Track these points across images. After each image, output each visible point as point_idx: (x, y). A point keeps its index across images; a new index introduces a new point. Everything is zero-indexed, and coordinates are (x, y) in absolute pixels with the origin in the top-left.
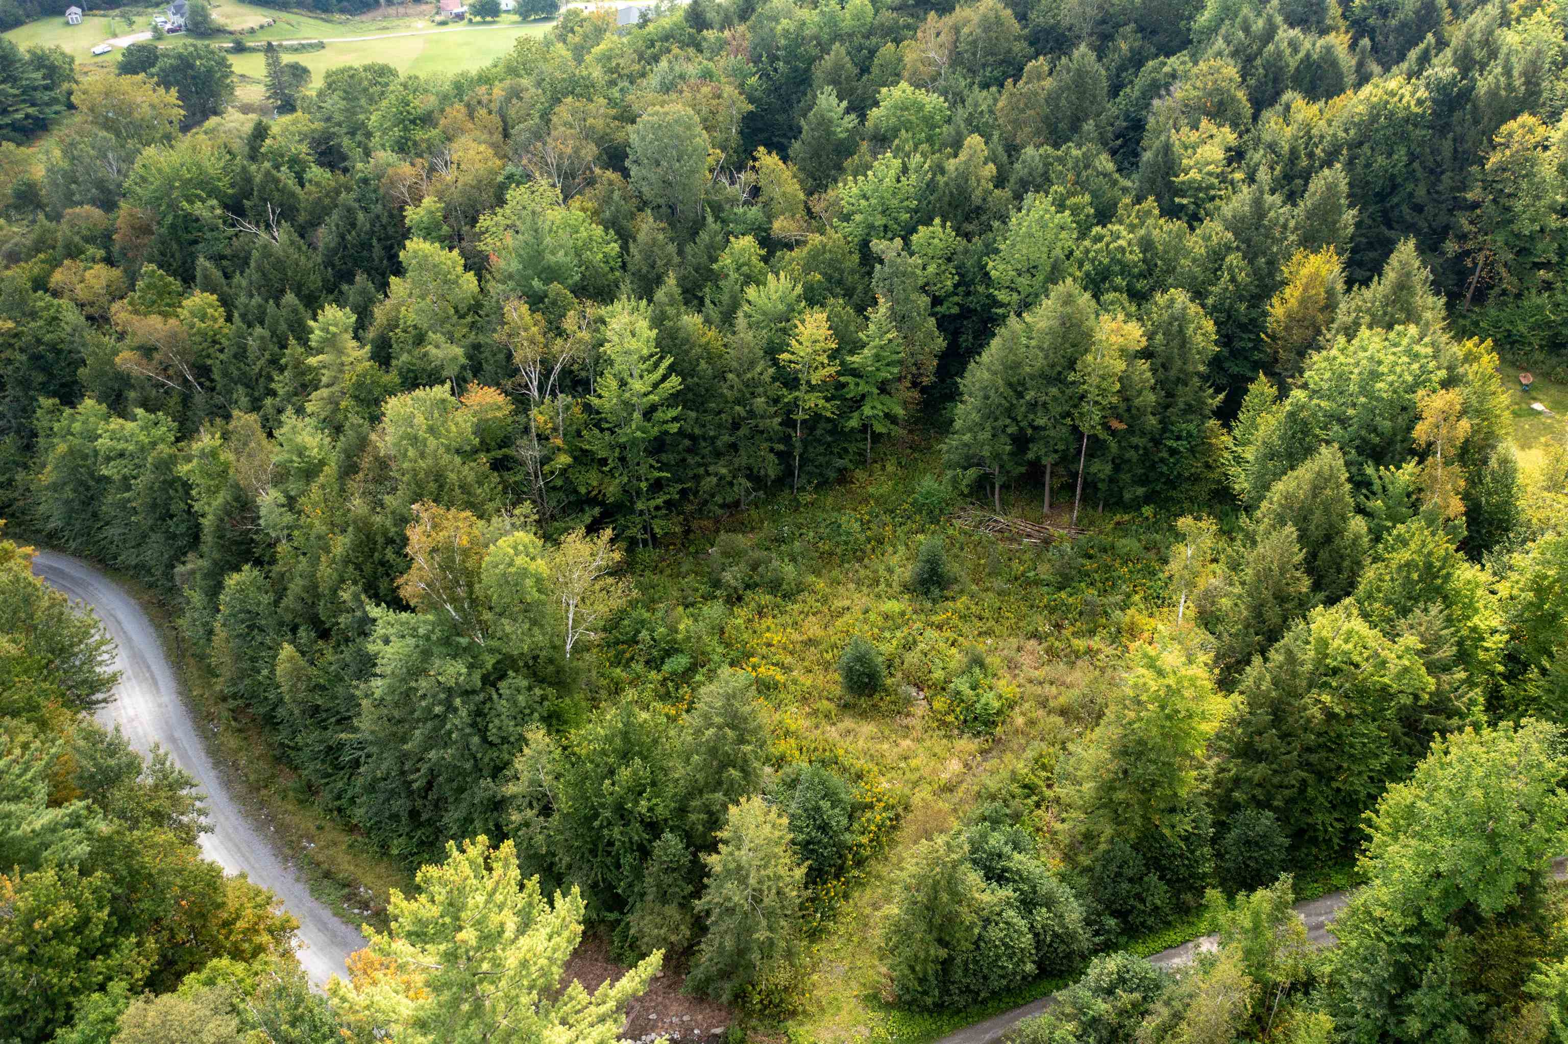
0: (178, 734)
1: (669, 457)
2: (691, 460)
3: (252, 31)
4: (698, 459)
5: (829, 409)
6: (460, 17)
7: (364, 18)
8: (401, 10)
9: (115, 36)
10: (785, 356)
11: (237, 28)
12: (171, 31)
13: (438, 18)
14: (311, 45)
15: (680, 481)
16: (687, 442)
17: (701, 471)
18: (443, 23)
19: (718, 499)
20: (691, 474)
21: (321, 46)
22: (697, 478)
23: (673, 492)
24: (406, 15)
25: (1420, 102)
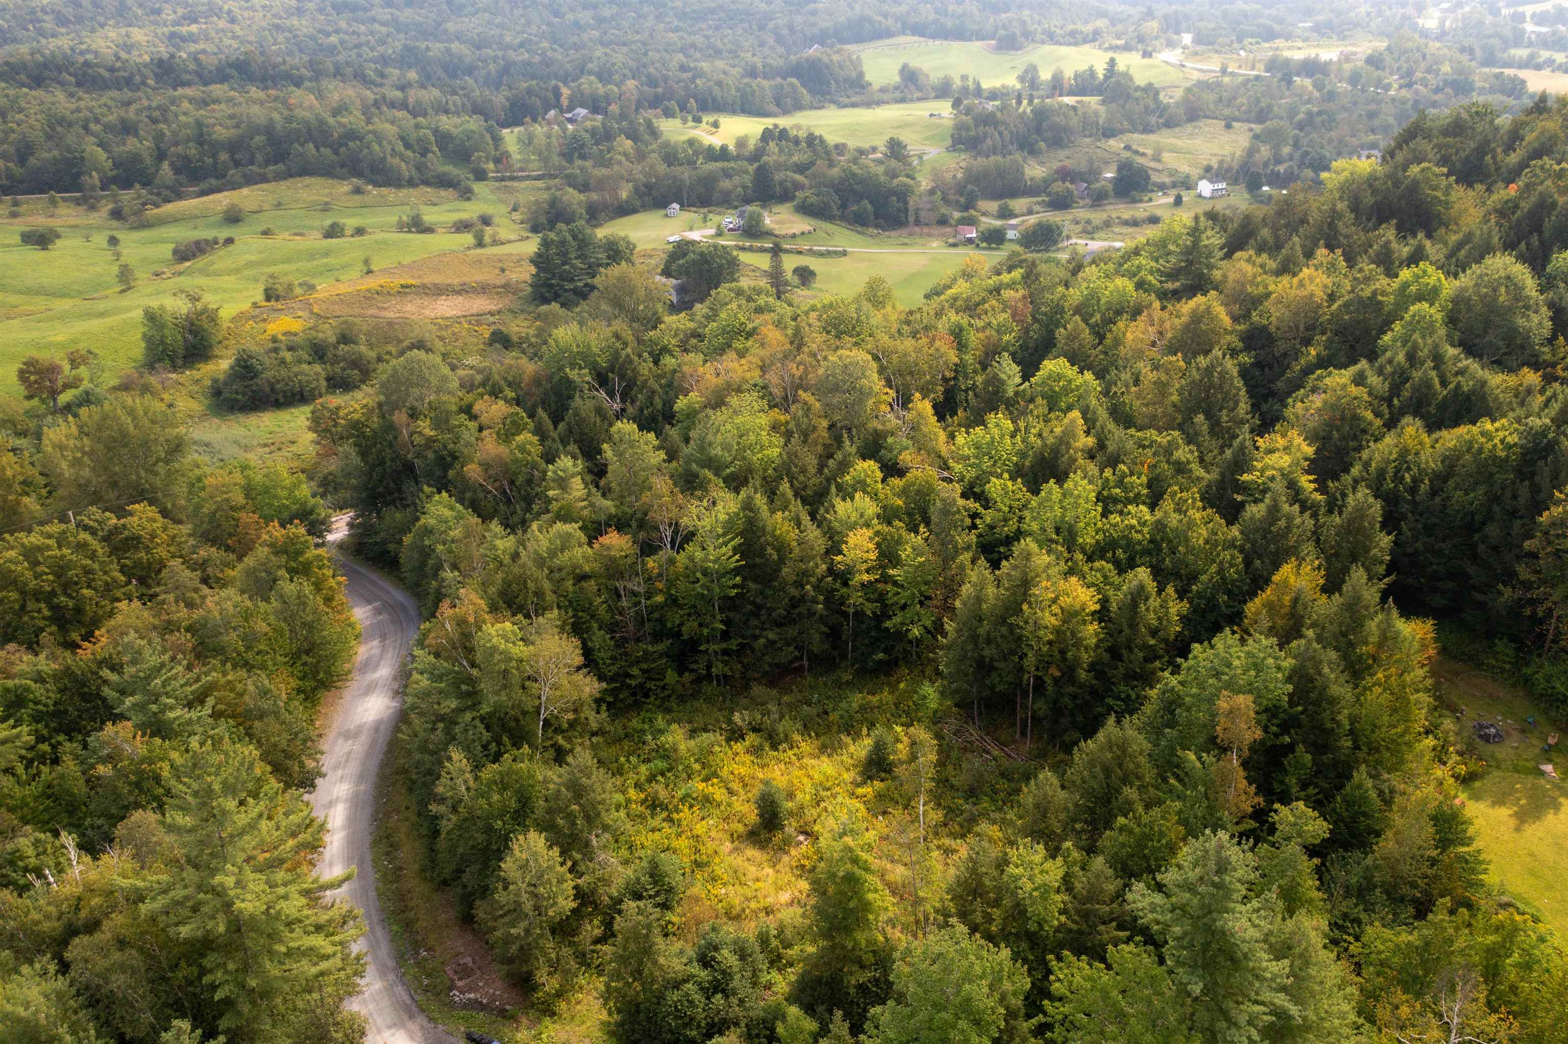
0: (382, 727)
1: (736, 617)
2: (754, 622)
3: (794, 236)
4: (756, 622)
5: (869, 609)
6: (970, 241)
7: (893, 234)
8: (926, 230)
9: (691, 229)
10: (839, 558)
11: (783, 232)
12: (731, 230)
13: (951, 241)
14: (835, 252)
15: (742, 637)
16: (750, 607)
17: (757, 632)
18: (954, 245)
19: (767, 658)
20: (749, 633)
21: (844, 253)
22: (755, 638)
23: (733, 644)
24: (930, 235)
25: (1509, 447)
